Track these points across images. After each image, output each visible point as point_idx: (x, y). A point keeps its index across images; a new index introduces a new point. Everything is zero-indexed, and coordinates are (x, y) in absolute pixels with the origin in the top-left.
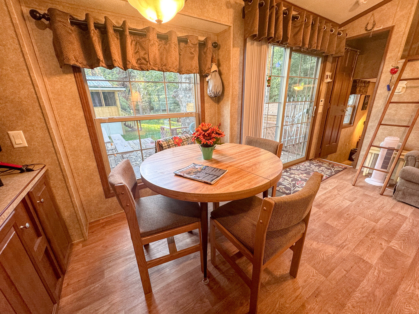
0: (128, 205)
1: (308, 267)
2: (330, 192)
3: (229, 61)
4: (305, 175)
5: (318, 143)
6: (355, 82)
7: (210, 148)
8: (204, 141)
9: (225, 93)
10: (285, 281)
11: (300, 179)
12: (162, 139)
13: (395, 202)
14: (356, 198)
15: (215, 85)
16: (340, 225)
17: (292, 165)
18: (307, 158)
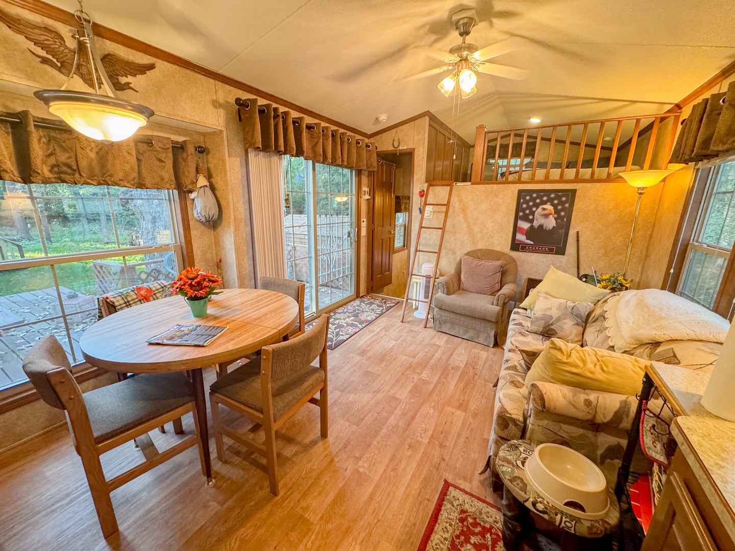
0: (72, 397)
1: (342, 422)
2: (378, 333)
3: (226, 174)
4: (352, 318)
5: (368, 274)
6: (397, 198)
7: (202, 301)
8: (191, 292)
9: (224, 216)
10: (314, 445)
11: (345, 325)
12: (112, 293)
13: (435, 332)
14: (401, 336)
15: (205, 207)
16: (380, 369)
17: (338, 307)
18: (358, 296)
